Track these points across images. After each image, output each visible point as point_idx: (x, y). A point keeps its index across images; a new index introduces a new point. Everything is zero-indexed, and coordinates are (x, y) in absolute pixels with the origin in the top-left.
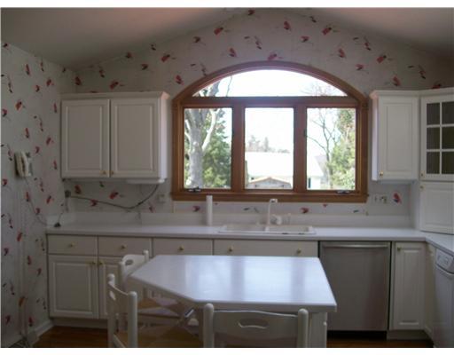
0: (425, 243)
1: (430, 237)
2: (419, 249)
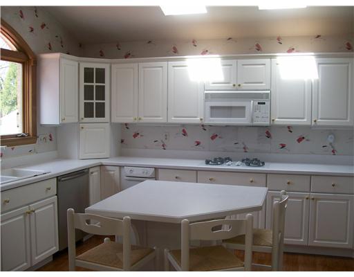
0: (101, 166)
1: (104, 162)
2: (97, 171)
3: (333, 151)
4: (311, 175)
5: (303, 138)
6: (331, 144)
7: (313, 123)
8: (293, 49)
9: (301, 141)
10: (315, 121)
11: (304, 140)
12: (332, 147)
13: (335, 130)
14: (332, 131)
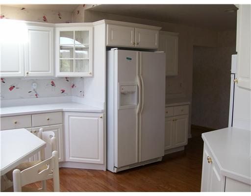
3: (36, 95)
4: (32, 114)
5: (14, 87)
6: (34, 90)
7: (26, 75)
8: (4, 16)
9: (12, 89)
10: (28, 73)
11: (15, 88)
12: (36, 92)
13: (37, 80)
14: (35, 80)
